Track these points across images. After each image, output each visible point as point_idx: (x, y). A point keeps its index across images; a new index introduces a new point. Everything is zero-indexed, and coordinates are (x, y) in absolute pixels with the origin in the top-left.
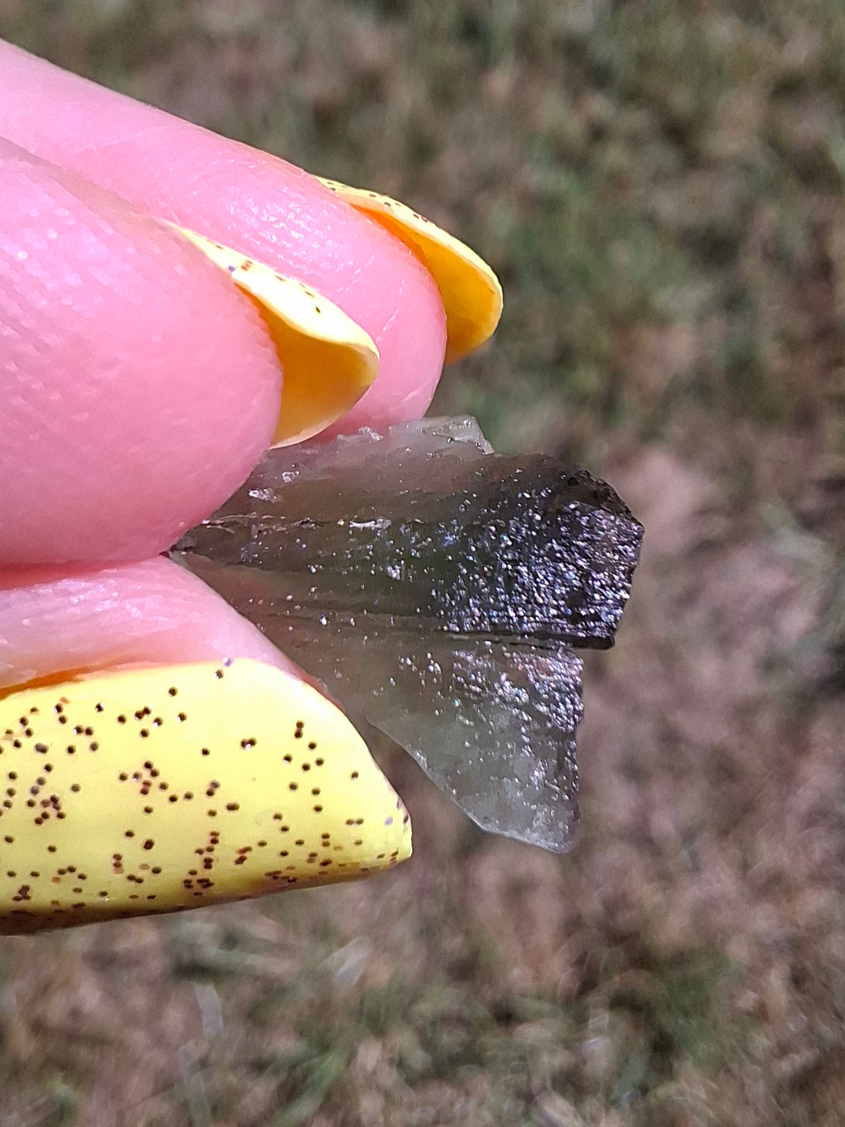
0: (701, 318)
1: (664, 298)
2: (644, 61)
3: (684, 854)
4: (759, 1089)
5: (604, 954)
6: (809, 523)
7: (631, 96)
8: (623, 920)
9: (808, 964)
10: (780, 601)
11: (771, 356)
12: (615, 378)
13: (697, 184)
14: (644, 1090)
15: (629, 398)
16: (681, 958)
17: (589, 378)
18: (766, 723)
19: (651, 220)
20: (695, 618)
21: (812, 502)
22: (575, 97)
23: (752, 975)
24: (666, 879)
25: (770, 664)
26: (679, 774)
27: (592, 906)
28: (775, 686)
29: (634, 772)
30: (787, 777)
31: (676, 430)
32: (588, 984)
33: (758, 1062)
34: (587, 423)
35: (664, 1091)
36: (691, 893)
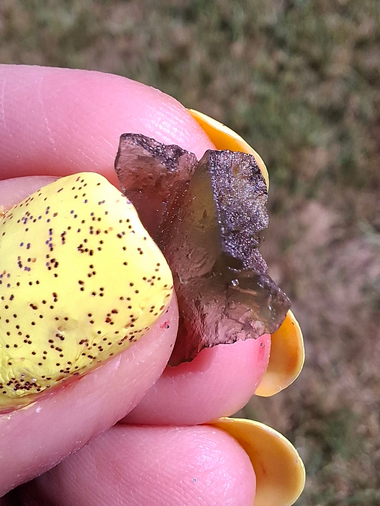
0: (329, 145)
1: (313, 138)
2: (300, 35)
3: (333, 370)
4: (368, 464)
5: (302, 414)
6: (379, 230)
7: (295, 51)
8: (309, 400)
10: (368, 263)
11: (359, 159)
12: (294, 173)
13: (325, 87)
14: (321, 468)
15: (301, 181)
16: (334, 414)
17: (283, 173)
18: (365, 314)
19: (306, 104)
20: (333, 272)
21: (379, 220)
22: (271, 53)
23: (364, 419)
24: (326, 381)
25: (365, 290)
26: (329, 337)
28: (367, 299)
29: (310, 338)
30: (374, 336)
31: (321, 193)
32: (295, 426)
33: (367, 454)
34: (283, 192)
35: (329, 468)
36: (336, 387)
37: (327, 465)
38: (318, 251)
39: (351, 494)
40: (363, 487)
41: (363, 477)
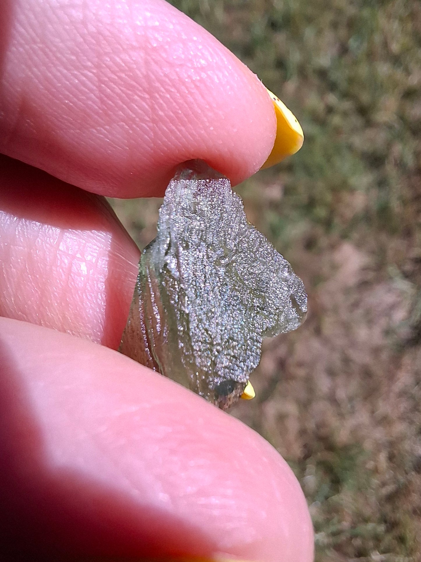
0: (368, 189)
1: (354, 181)
2: (351, 81)
3: (349, 406)
4: (373, 499)
5: (315, 445)
6: (407, 276)
7: (345, 95)
8: (323, 432)
9: (395, 452)
10: (393, 307)
11: (395, 206)
12: (332, 211)
13: (370, 133)
14: (327, 498)
15: (337, 221)
17: (321, 212)
18: (385, 356)
19: (350, 148)
20: (360, 312)
21: (408, 267)
22: (322, 94)
23: (374, 455)
24: (341, 416)
25: (388, 332)
26: (349, 374)
27: (311, 425)
28: (389, 341)
29: (331, 373)
30: (391, 377)
31: (355, 235)
32: (307, 456)
33: (373, 489)
34: (320, 230)
35: (335, 498)
36: (351, 422)
37: (334, 495)
38: (347, 291)
39: (354, 526)
40: (366, 521)
41: (368, 511)
